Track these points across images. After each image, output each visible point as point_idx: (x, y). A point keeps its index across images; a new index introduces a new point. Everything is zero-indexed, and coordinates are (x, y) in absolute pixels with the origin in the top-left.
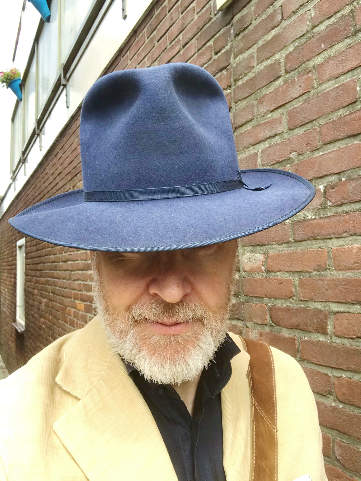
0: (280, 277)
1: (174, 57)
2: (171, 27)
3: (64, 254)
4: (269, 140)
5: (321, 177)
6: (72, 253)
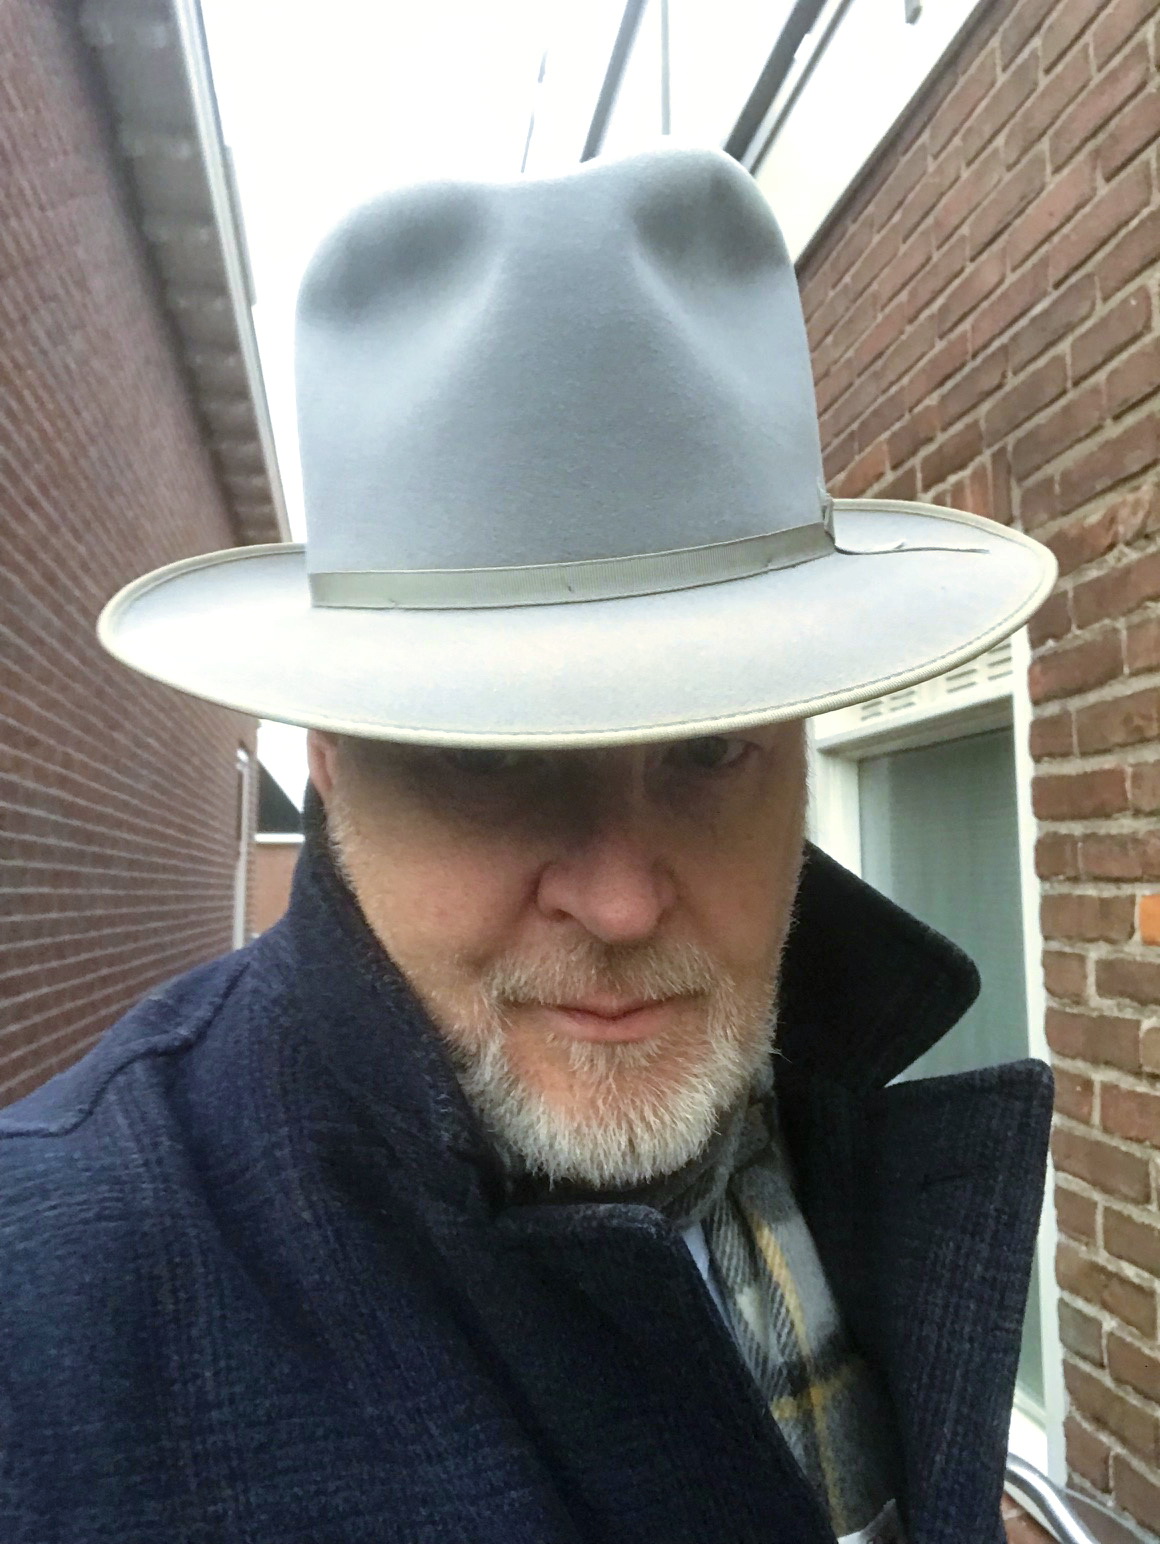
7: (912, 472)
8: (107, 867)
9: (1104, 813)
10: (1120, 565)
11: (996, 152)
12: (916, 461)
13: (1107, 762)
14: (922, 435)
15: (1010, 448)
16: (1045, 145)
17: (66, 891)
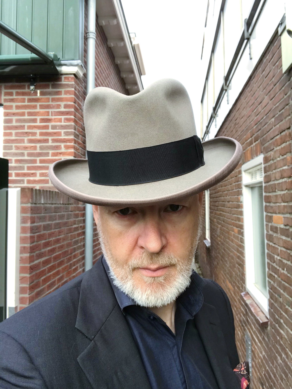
1: (271, 90)
2: (270, 72)
3: (228, 197)
6: (232, 197)
7: (252, 139)
9: (270, 202)
10: (271, 163)
11: (260, 88)
12: (253, 137)
13: (270, 194)
14: (254, 133)
15: (262, 140)
16: (265, 90)
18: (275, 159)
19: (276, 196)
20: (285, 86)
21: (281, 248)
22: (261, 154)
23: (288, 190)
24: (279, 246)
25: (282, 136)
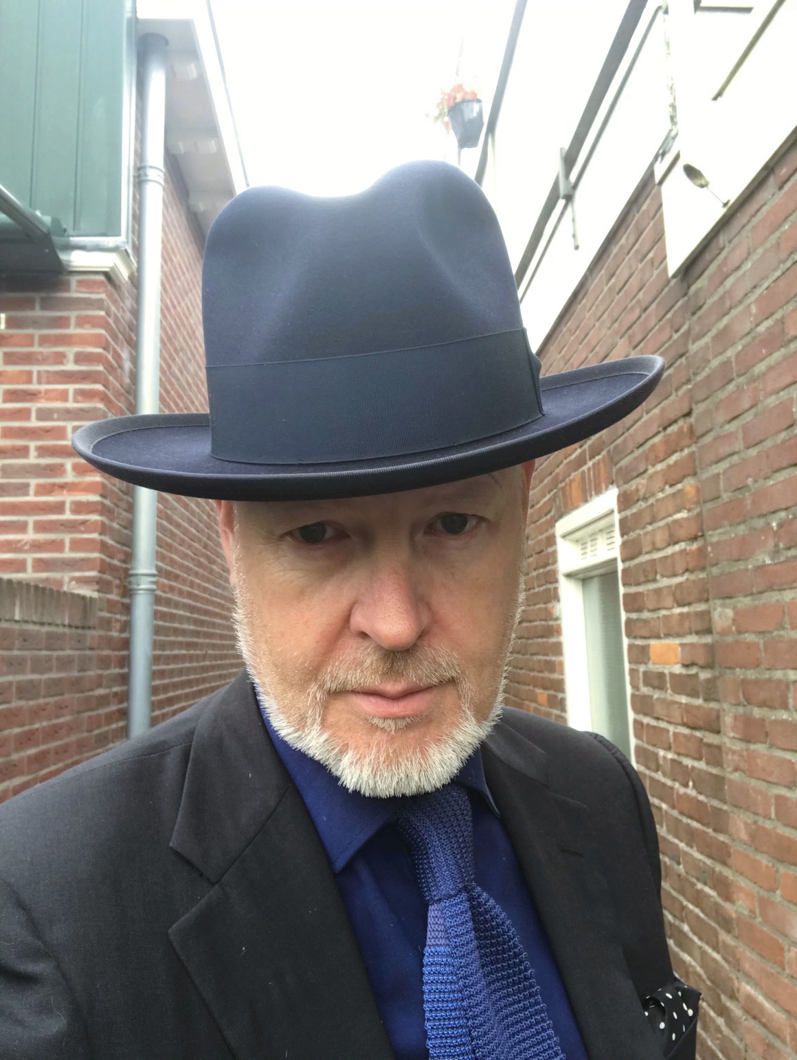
0: (748, 640)
1: (634, 323)
2: (630, 277)
4: (729, 459)
5: (774, 512)
6: (527, 608)
7: (584, 451)
8: (211, 639)
9: (639, 610)
10: (641, 508)
11: (604, 320)
12: (586, 446)
13: (640, 589)
15: (611, 450)
16: (616, 325)
17: (192, 652)
18: (649, 497)
19: (658, 592)
20: (676, 308)
21: (676, 728)
22: (610, 486)
23: (692, 572)
24: (669, 722)
25: (669, 435)
